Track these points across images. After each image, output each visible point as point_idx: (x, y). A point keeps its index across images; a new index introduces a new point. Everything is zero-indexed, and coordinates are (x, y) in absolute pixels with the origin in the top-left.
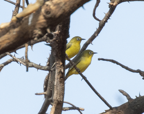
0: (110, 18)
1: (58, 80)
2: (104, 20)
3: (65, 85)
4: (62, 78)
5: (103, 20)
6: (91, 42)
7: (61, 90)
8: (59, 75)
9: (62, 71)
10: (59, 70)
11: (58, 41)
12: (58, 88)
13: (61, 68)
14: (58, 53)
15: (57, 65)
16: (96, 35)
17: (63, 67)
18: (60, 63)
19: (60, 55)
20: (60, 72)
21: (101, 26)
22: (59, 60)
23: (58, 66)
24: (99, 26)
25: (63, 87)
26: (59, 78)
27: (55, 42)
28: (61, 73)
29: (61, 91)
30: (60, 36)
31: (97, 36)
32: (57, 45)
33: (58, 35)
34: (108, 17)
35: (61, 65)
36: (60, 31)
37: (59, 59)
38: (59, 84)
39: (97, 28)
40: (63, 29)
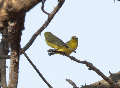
0: (58, 11)
1: (13, 69)
2: (53, 13)
4: (16, 68)
5: (52, 13)
6: (40, 33)
7: (15, 78)
8: (13, 64)
9: (17, 60)
10: (14, 60)
11: (14, 33)
12: (12, 77)
13: (15, 58)
14: (13, 44)
15: (12, 55)
16: (45, 27)
17: (17, 57)
18: (14, 53)
19: (15, 45)
20: (15, 62)
21: (50, 18)
22: (14, 50)
23: (13, 56)
24: (48, 18)
25: (17, 75)
26: (13, 67)
27: (10, 33)
28: (15, 63)
29: (15, 80)
30: (15, 28)
31: (46, 27)
32: (13, 36)
33: (13, 27)
34: (56, 10)
35: (16, 55)
36: (15, 24)
38: (13, 73)
39: (46, 21)
40: (18, 22)
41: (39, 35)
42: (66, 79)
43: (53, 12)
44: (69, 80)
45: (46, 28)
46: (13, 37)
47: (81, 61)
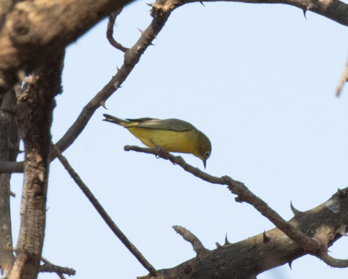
0: (153, 42)
1: (30, 200)
2: (139, 48)
3: (47, 213)
4: (39, 197)
5: (135, 46)
6: (102, 103)
7: (37, 225)
8: (31, 187)
9: (41, 177)
10: (33, 175)
11: (34, 102)
12: (30, 222)
13: (38, 171)
14: (32, 132)
15: (29, 162)
16: (116, 84)
17: (43, 168)
18: (35, 158)
19: (38, 136)
20: (36, 181)
21: (131, 61)
22: (34, 149)
23: (30, 166)
24: (125, 61)
25: (41, 217)
26: (31, 195)
27: (25, 103)
28: (37, 184)
29: (37, 230)
30: (37, 90)
31: (119, 86)
32: (30, 111)
33: (32, 86)
34: (148, 39)
35: (39, 164)
36: (37, 77)
37: (33, 147)
38: (30, 212)
39: (119, 68)
40: (46, 72)
41: (101, 107)
42: (173, 227)
43: (138, 43)
44: (182, 231)
45: (119, 89)
46: (32, 113)
47: (215, 178)
